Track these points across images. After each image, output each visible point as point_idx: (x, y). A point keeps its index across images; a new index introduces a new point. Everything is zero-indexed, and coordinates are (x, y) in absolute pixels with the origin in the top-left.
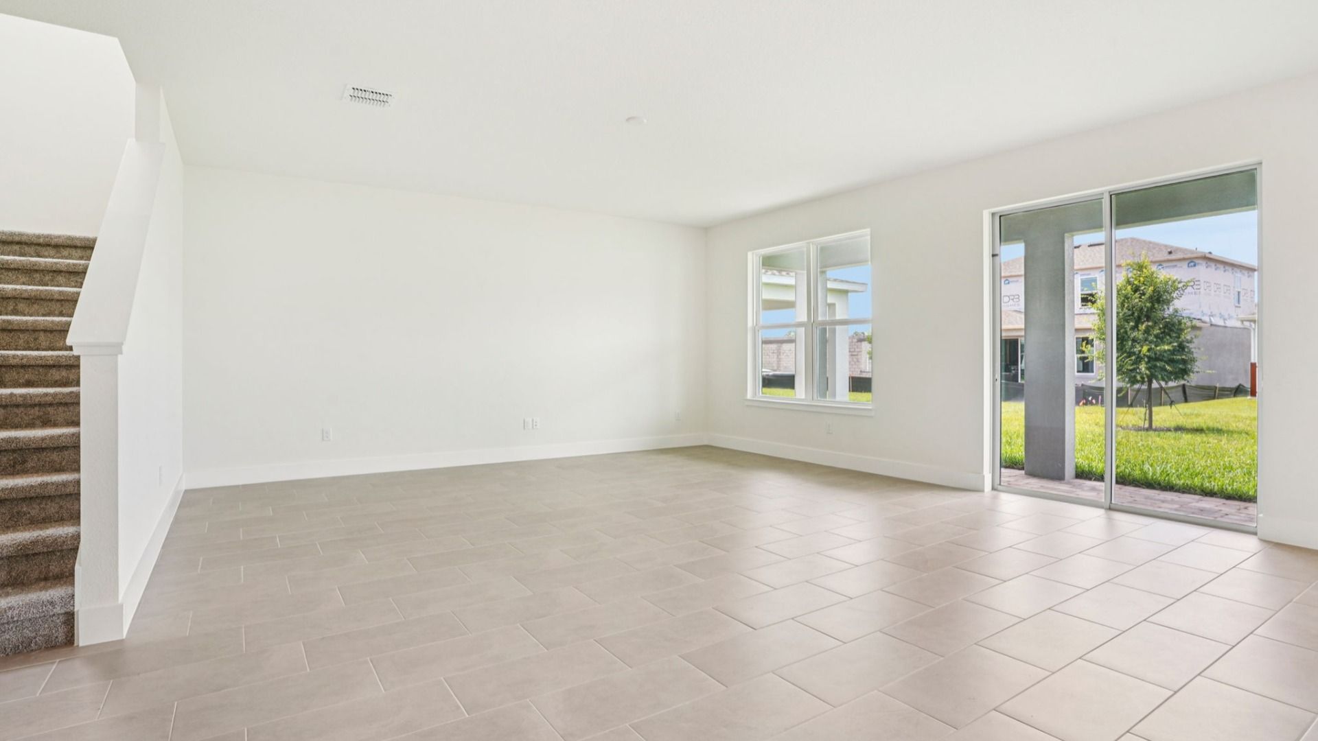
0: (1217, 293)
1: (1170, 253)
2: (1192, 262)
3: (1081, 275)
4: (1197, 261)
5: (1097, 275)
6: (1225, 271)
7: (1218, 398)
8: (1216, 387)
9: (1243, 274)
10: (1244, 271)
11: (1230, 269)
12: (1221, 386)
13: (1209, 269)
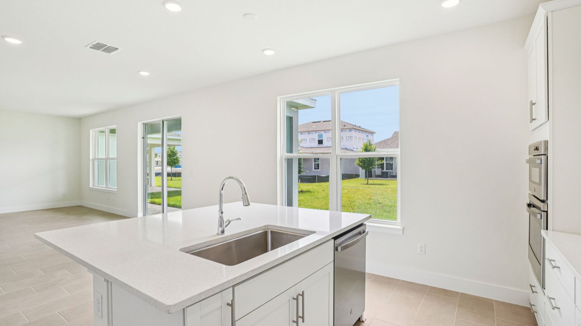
0: (359, 141)
1: (344, 126)
2: (350, 130)
3: (318, 133)
4: (352, 129)
5: (323, 133)
6: (362, 133)
7: (354, 178)
8: (353, 174)
9: (369, 134)
10: (369, 133)
11: (364, 132)
12: (355, 174)
13: (356, 133)
